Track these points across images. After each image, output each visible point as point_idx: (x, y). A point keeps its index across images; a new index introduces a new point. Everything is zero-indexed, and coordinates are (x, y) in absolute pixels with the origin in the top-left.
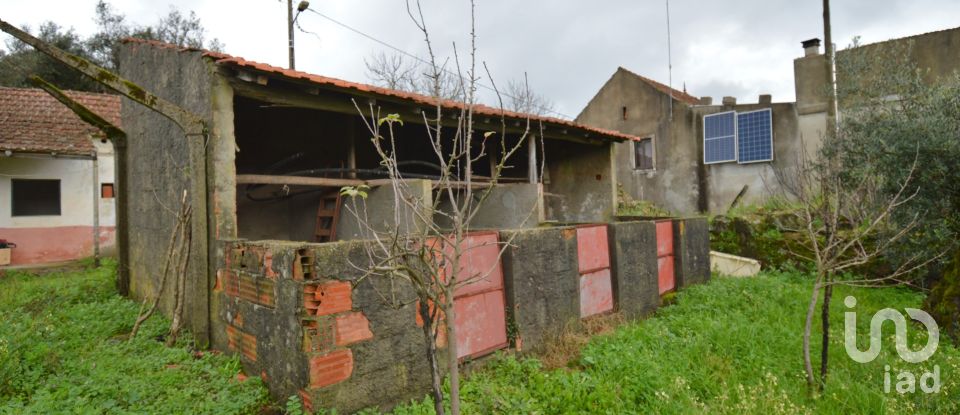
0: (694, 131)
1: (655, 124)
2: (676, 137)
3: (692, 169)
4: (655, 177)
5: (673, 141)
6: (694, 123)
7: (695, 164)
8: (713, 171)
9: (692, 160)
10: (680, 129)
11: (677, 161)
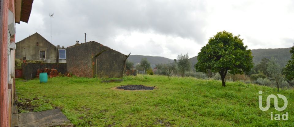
0: (56, 52)
1: (47, 49)
2: (52, 52)
3: (55, 59)
4: (46, 60)
5: (51, 53)
6: (56, 50)
7: (56, 58)
8: (60, 60)
9: (55, 57)
10: (53, 51)
11: (52, 57)
